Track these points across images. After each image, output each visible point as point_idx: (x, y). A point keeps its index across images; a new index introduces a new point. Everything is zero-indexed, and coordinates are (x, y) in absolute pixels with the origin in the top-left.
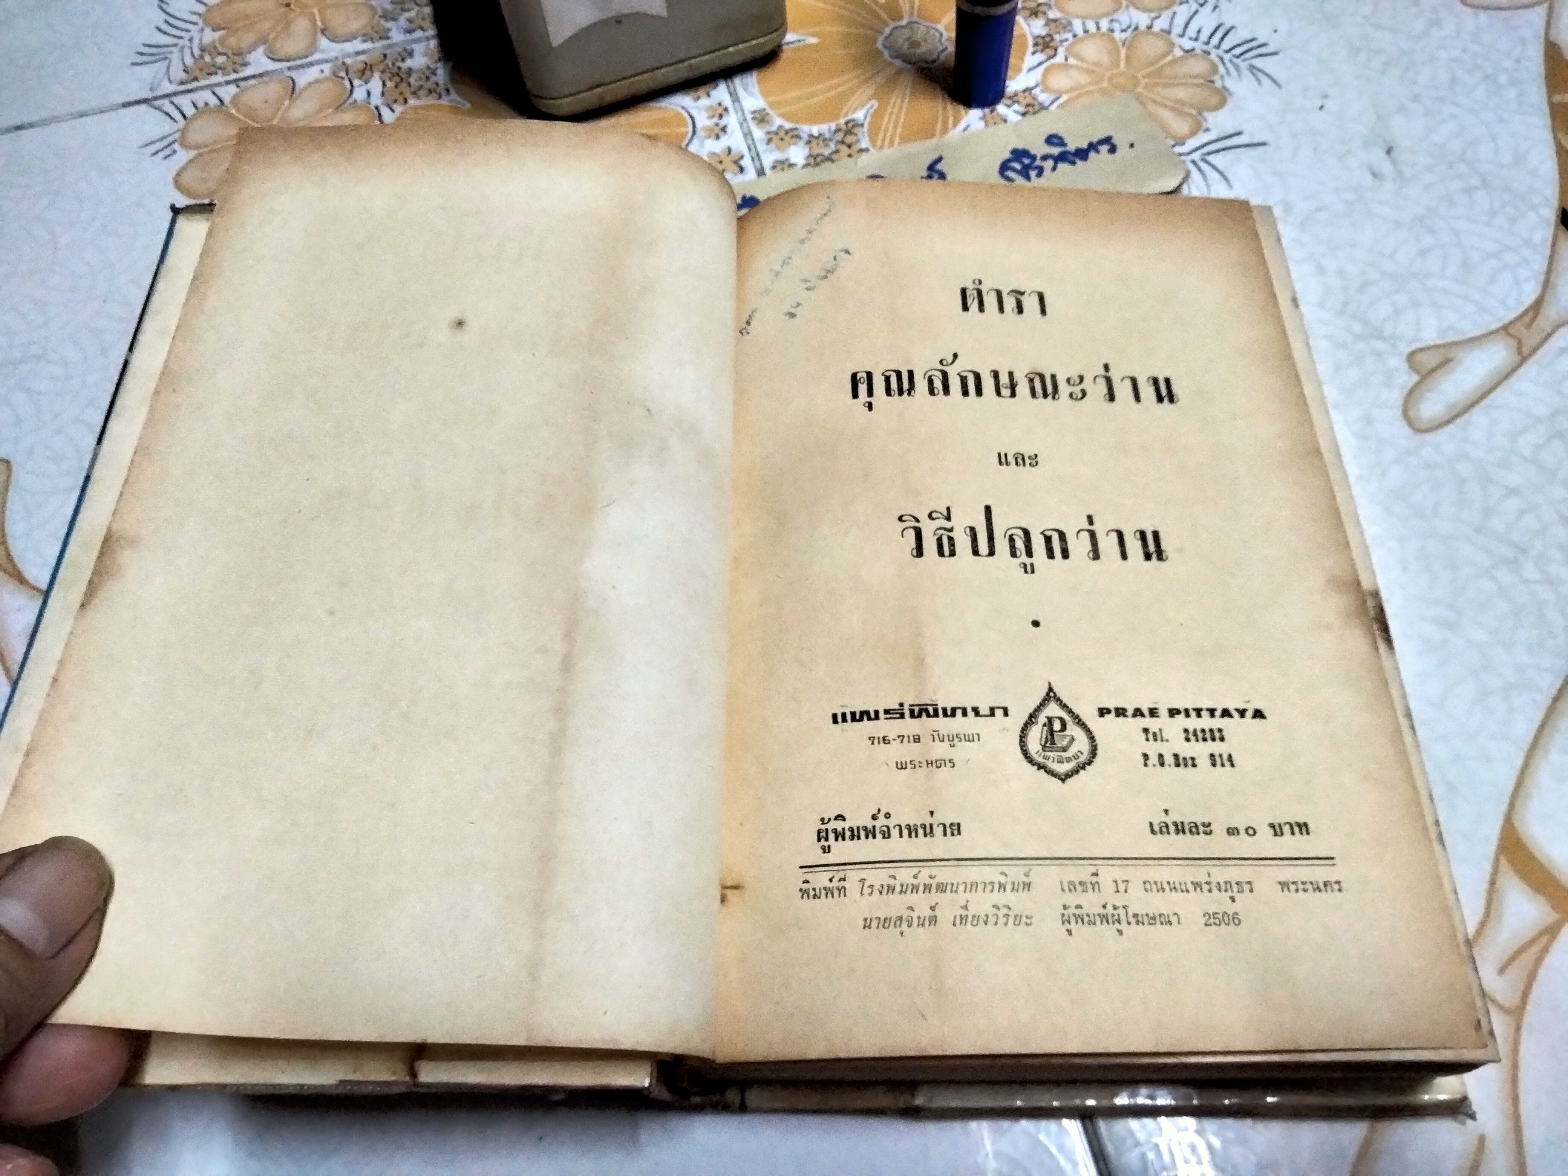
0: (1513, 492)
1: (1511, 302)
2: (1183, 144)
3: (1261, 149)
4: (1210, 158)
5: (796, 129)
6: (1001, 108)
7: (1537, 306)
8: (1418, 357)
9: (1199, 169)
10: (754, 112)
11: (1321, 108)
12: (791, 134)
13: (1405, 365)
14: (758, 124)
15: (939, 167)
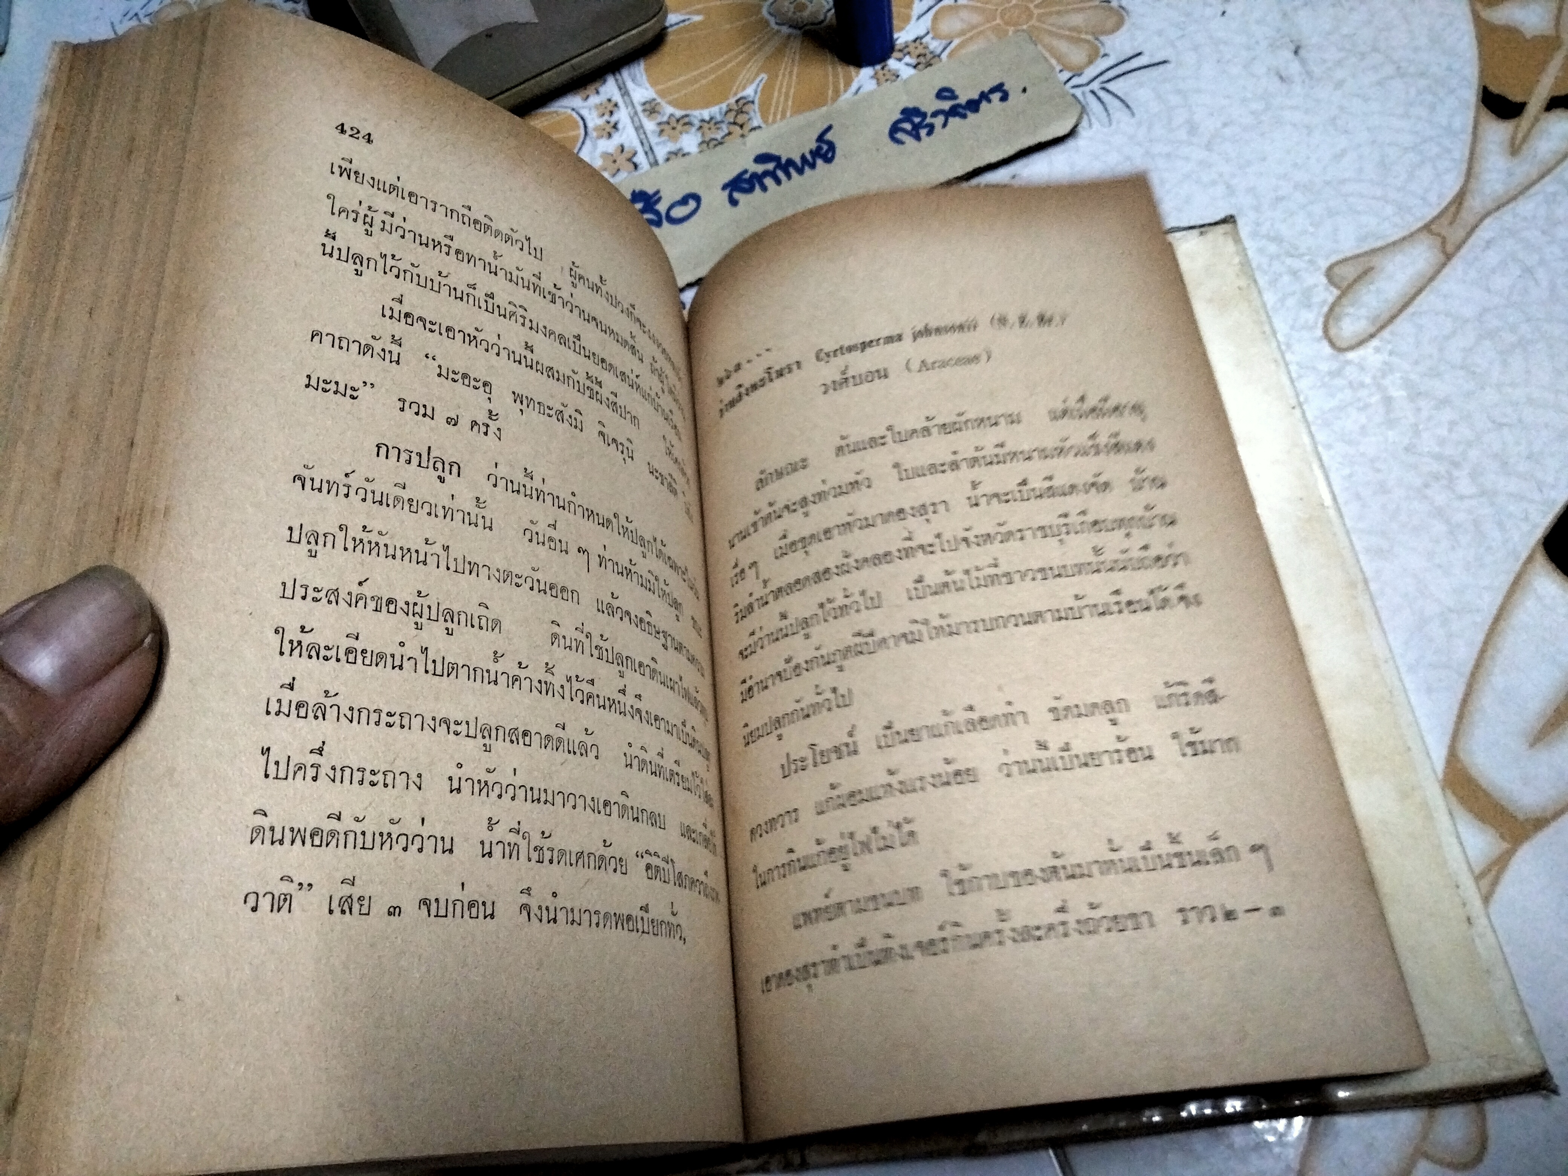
0: (1445, 402)
1: (1433, 198)
2: (1079, 75)
3: (1161, 68)
4: (1109, 86)
5: (687, 116)
6: (892, 63)
7: (1460, 198)
8: (1336, 270)
9: (1099, 98)
10: (644, 104)
11: (1224, 13)
12: (682, 122)
13: (1324, 280)
14: (649, 116)
15: (829, 136)
